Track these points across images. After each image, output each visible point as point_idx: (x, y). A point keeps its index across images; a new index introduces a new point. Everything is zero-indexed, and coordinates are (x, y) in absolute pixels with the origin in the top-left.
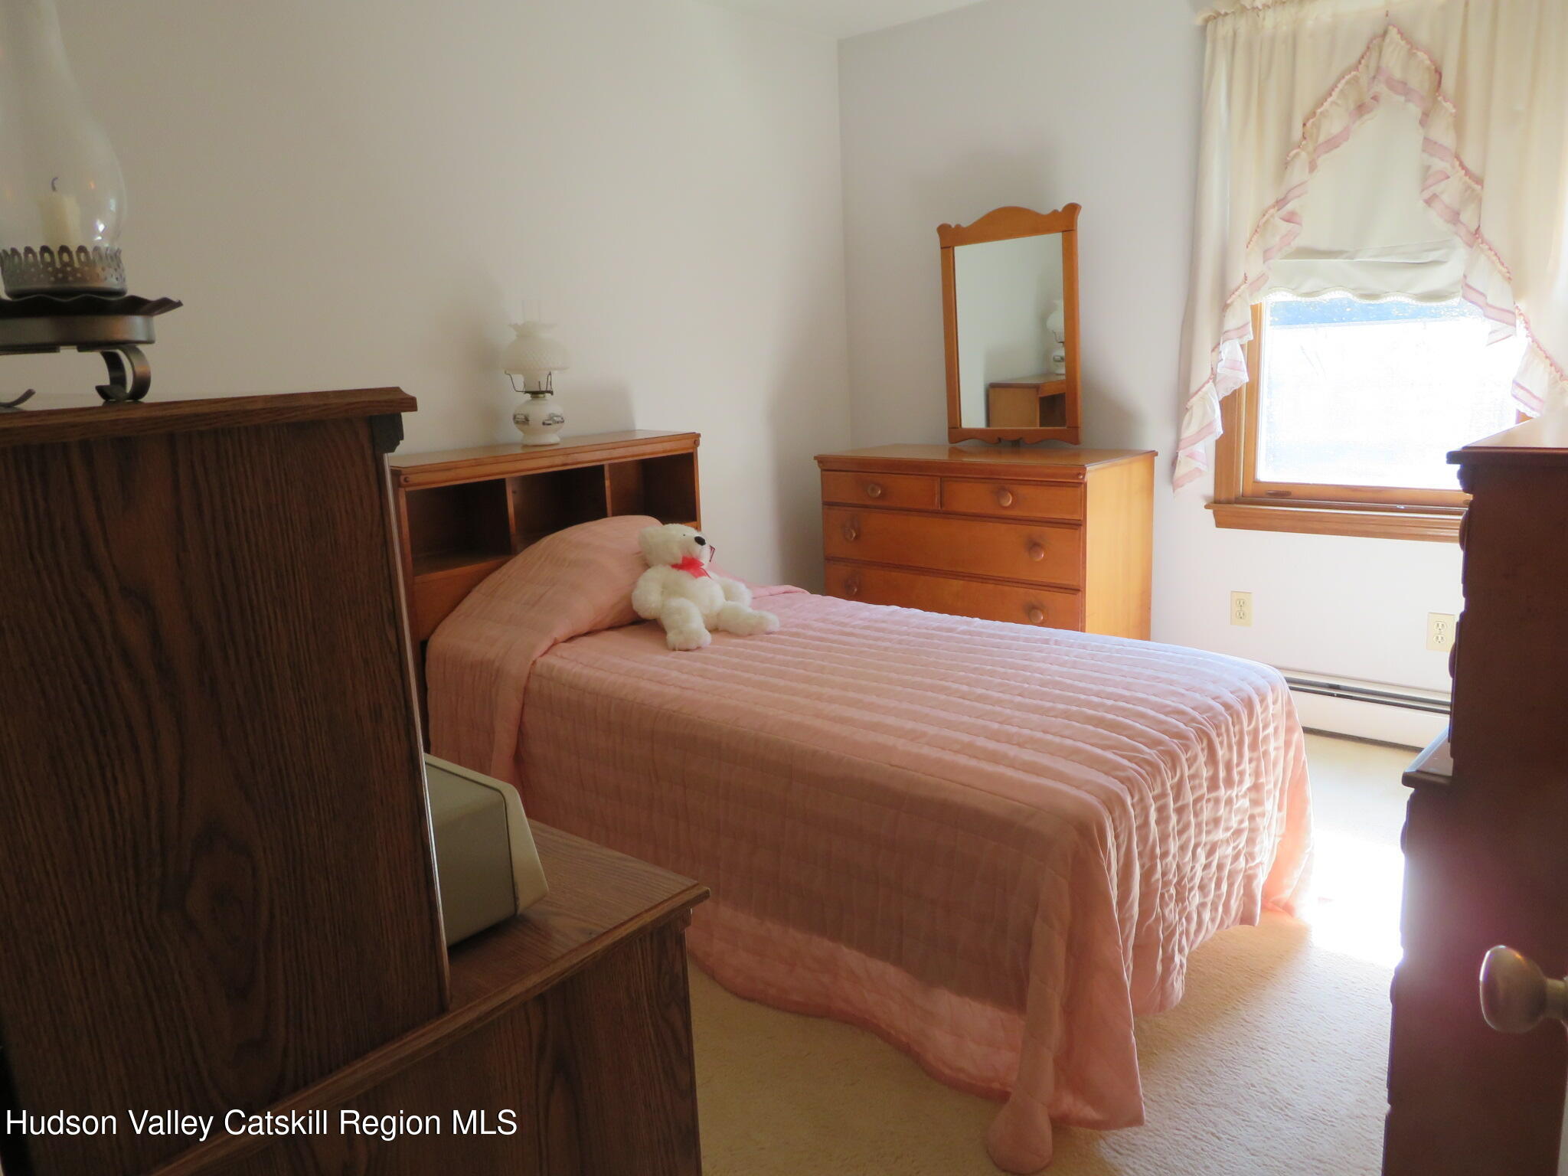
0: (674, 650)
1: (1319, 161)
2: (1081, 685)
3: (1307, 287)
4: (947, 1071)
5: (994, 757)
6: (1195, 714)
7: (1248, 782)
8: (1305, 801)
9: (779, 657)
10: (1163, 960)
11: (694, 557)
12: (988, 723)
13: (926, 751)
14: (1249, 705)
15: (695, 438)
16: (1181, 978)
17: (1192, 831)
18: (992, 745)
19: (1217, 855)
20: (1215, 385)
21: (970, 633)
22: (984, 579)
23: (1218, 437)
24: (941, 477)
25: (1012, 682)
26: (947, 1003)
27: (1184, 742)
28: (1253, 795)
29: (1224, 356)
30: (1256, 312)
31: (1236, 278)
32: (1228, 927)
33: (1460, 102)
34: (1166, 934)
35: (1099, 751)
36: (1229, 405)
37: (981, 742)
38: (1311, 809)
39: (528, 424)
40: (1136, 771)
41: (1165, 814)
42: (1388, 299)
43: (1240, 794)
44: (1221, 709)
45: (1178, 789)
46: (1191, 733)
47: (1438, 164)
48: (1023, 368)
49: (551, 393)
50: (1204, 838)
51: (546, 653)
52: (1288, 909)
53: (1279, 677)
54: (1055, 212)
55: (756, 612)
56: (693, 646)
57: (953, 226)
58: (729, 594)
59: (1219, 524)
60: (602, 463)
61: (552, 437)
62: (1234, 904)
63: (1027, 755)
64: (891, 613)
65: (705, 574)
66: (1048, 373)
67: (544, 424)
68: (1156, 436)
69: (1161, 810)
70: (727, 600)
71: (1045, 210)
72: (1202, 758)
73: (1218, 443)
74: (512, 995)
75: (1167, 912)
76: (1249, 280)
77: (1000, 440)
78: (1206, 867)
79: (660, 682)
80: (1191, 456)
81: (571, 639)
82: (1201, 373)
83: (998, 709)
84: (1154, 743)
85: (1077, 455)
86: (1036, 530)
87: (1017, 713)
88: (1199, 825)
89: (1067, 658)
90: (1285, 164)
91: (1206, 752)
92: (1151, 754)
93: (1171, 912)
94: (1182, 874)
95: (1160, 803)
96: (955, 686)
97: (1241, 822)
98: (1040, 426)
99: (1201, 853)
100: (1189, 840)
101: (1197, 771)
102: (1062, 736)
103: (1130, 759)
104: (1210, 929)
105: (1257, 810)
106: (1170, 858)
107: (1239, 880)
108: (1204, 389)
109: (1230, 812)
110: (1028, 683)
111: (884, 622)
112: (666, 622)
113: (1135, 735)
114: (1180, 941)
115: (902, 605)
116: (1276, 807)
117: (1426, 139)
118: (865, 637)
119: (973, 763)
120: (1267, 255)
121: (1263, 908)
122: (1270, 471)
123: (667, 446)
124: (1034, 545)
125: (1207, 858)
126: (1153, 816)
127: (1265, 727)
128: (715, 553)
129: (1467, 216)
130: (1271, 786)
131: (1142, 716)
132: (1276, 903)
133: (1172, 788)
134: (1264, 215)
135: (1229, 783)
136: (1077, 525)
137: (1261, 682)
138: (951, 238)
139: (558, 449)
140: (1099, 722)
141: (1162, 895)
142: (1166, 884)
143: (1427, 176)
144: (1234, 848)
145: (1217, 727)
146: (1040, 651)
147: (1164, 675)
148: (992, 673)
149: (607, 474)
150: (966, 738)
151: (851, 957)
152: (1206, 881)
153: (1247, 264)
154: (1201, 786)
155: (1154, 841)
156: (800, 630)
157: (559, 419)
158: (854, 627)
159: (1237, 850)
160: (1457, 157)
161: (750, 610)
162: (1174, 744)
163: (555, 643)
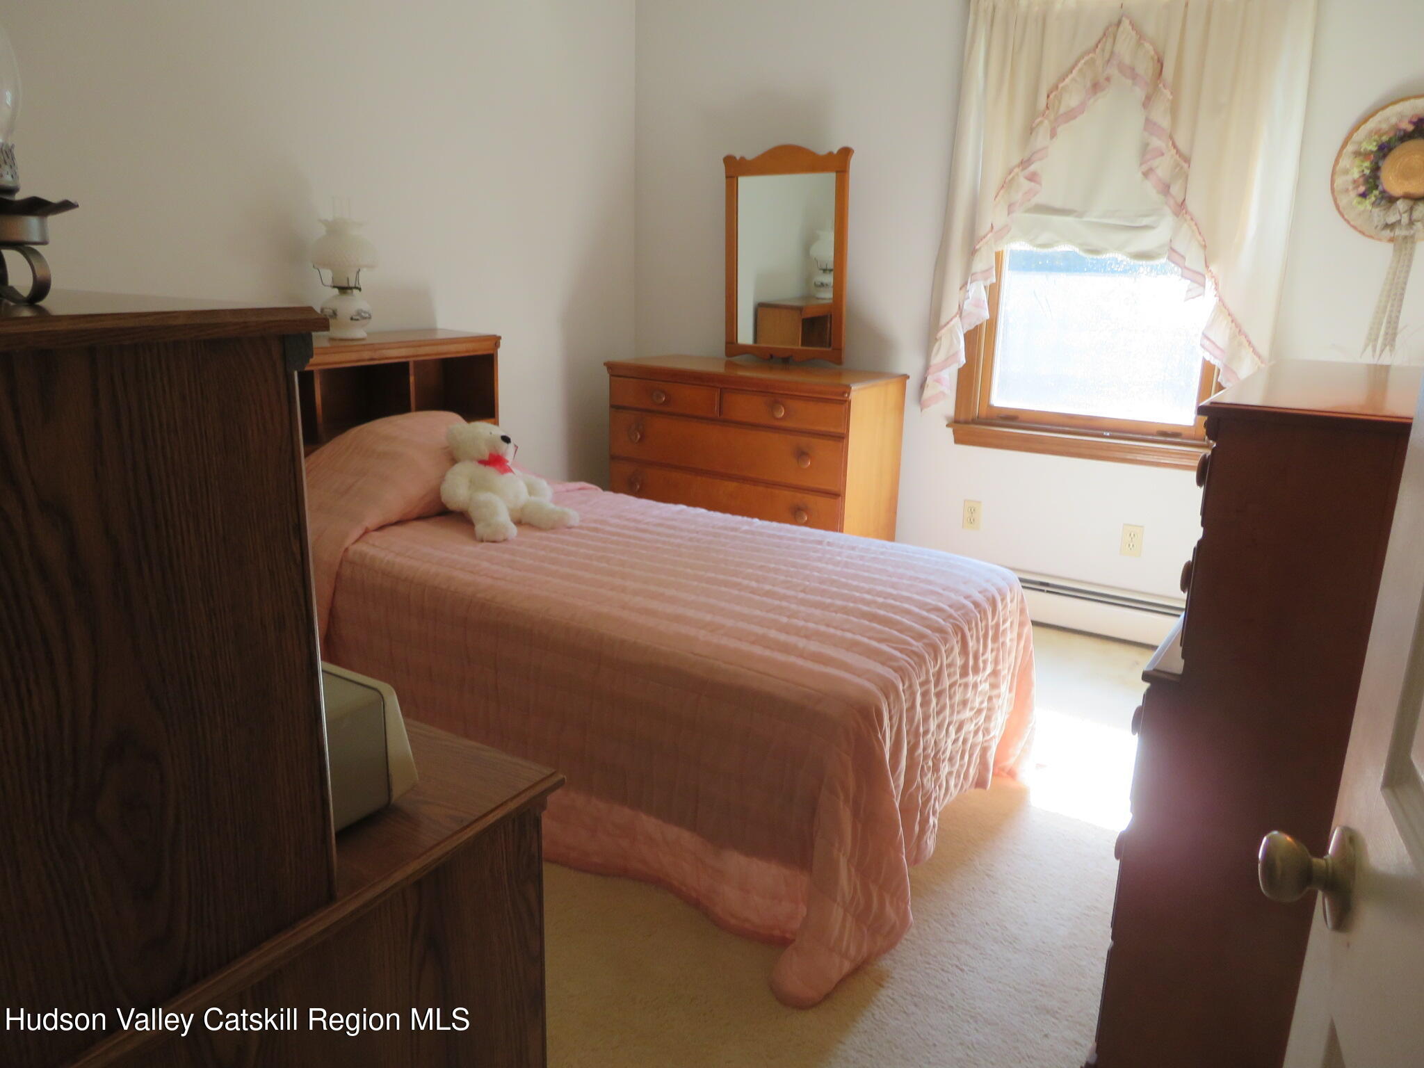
0: (482, 541)
1: (1059, 130)
2: (855, 583)
3: (1042, 239)
4: (733, 921)
5: (786, 648)
6: (952, 611)
7: (989, 670)
8: (1030, 684)
9: (582, 551)
10: (920, 823)
11: (500, 454)
12: (777, 617)
13: (725, 641)
14: (993, 603)
15: (495, 341)
16: (934, 836)
17: (947, 711)
18: (782, 637)
19: (963, 732)
20: (961, 319)
21: (752, 533)
22: (755, 482)
23: (961, 365)
24: (721, 389)
25: (795, 580)
26: (736, 862)
27: (943, 635)
28: (992, 680)
29: (970, 294)
30: (999, 257)
31: (984, 228)
32: (966, 790)
33: (1176, 92)
34: (924, 799)
35: (874, 644)
36: (972, 338)
37: (773, 634)
38: (1035, 691)
39: (336, 318)
40: (907, 661)
41: (927, 698)
42: (1108, 255)
43: (983, 680)
44: (971, 606)
45: (938, 675)
46: (950, 629)
47: (1156, 142)
48: (787, 291)
49: (360, 289)
50: (955, 718)
51: (357, 541)
52: (1011, 774)
53: (1014, 577)
54: (831, 154)
55: (558, 508)
56: (501, 537)
57: (738, 158)
58: (532, 490)
59: (957, 441)
60: (408, 359)
61: (359, 332)
62: (972, 772)
63: (814, 646)
64: (680, 512)
65: (509, 470)
66: (808, 297)
67: (352, 319)
68: (908, 361)
69: (925, 694)
70: (530, 496)
71: (822, 151)
72: (957, 649)
73: (960, 371)
74: (394, 882)
75: (925, 781)
76: (995, 229)
77: (772, 356)
78: (955, 741)
79: (472, 572)
80: (938, 381)
81: (381, 528)
82: (950, 308)
83: (784, 604)
84: (920, 637)
85: (840, 374)
86: (804, 440)
87: (802, 608)
88: (952, 706)
89: (839, 558)
90: (1030, 130)
91: (960, 643)
92: (917, 646)
93: (928, 781)
94: (938, 749)
95: (924, 688)
96: (745, 582)
97: (982, 702)
98: (803, 344)
99: (952, 729)
100: (944, 719)
101: (953, 660)
102: (843, 630)
103: (901, 651)
104: (954, 792)
105: (995, 692)
106: (930, 735)
107: (977, 751)
108: (952, 323)
109: (975, 694)
110: (808, 581)
111: (672, 520)
112: (474, 515)
113: (904, 629)
114: (934, 806)
115: (689, 504)
116: (1008, 690)
117: (1148, 121)
118: (659, 534)
119: (767, 653)
120: (1010, 208)
121: (993, 774)
122: (1002, 397)
123: (470, 346)
124: (801, 454)
125: (956, 733)
126: (919, 700)
127: (1004, 622)
128: (518, 450)
129: (1175, 190)
130: (1006, 671)
131: (907, 612)
132: (1003, 769)
133: (933, 676)
134: (1010, 173)
135: (976, 670)
136: (841, 438)
137: (1002, 584)
138: (735, 168)
139: (364, 345)
140: (874, 618)
141: (923, 767)
142: (926, 757)
143: (1145, 153)
144: (976, 724)
145: (969, 623)
146: (815, 552)
147: (922, 576)
148: (777, 571)
149: (412, 371)
150: (759, 630)
151: (649, 824)
152: (954, 753)
153: (994, 215)
154: (955, 673)
155: (919, 720)
156: (599, 526)
157: (367, 315)
158: (647, 523)
159: (977, 727)
160: (1171, 138)
161: (552, 506)
162: (936, 637)
163: (366, 532)
